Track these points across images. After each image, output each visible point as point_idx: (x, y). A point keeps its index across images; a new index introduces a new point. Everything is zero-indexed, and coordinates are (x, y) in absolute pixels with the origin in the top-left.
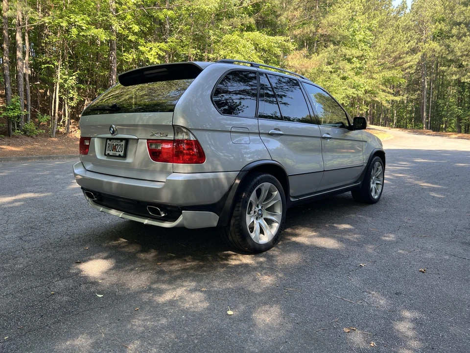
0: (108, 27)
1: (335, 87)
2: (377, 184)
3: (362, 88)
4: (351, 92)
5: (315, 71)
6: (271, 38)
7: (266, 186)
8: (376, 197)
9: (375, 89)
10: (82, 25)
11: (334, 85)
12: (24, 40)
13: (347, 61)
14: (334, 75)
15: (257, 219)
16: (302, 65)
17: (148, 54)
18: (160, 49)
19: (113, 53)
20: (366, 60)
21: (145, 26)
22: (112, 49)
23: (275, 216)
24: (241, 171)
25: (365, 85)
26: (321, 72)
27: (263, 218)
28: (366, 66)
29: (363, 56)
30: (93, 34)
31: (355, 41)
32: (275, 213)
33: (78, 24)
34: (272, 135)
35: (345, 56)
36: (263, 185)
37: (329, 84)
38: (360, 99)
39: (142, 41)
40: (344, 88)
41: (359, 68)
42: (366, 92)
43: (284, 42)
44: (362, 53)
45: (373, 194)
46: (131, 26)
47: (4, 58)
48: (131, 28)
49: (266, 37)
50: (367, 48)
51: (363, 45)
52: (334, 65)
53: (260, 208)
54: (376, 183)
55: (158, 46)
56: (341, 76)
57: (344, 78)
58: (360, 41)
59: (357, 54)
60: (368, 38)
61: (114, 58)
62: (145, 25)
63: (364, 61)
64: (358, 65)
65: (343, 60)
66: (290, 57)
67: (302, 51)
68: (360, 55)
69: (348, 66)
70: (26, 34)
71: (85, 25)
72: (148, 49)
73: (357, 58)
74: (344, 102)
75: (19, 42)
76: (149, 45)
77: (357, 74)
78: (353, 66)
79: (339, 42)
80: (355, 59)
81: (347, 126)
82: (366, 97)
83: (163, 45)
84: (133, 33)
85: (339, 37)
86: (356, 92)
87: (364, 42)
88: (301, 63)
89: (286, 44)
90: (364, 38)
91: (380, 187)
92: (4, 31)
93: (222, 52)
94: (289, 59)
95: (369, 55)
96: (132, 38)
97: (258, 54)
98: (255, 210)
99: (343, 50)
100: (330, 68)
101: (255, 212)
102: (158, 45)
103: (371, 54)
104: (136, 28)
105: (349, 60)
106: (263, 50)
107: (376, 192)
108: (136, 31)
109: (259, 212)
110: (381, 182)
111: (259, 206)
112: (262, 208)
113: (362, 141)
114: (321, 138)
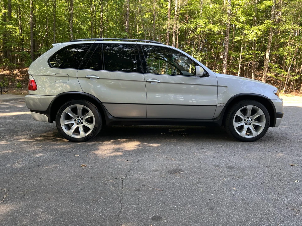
0: (221, 22)
7: (79, 106)
12: (176, 39)
17: (250, 34)
19: (227, 38)
22: (226, 36)
24: (56, 96)
34: (89, 78)
39: (248, 27)
46: (239, 19)
48: (239, 20)
55: (258, 28)
61: (227, 41)
62: (250, 15)
70: (177, 36)
72: (251, 31)
75: (173, 41)
76: (253, 28)
83: (262, 27)
102: (258, 27)
104: (243, 19)
107: (249, 133)
108: (242, 21)
109: (78, 121)
110: (262, 124)
111: (80, 117)
112: (82, 119)
113: (218, 86)
114: (145, 81)
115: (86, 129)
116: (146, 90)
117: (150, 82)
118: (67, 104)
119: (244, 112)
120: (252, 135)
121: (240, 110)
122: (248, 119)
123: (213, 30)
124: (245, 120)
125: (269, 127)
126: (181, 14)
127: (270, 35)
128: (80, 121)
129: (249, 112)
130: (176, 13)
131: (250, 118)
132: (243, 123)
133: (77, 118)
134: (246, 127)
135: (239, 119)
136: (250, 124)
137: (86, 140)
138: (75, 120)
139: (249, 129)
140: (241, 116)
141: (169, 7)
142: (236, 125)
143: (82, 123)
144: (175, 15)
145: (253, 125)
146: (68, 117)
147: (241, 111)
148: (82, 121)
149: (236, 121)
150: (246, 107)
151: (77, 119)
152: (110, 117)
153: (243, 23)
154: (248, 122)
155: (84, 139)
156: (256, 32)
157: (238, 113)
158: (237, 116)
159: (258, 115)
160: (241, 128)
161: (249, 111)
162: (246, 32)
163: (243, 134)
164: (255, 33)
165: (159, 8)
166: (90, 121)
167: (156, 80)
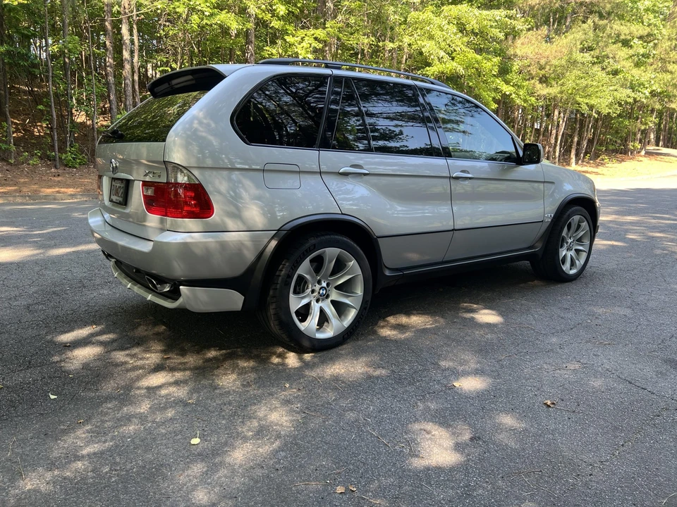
1: (598, 87)
2: (578, 251)
3: (647, 88)
4: (624, 95)
5: (563, 62)
6: (485, 12)
7: (331, 253)
8: (573, 272)
9: (670, 89)
10: (204, 9)
11: (595, 83)
12: (131, 35)
13: (620, 44)
14: (597, 68)
15: (318, 301)
16: (537, 54)
17: (298, 46)
18: (316, 39)
19: (250, 47)
20: (656, 41)
21: (296, 6)
22: (248, 42)
23: (350, 298)
24: (278, 230)
25: (653, 82)
26: (573, 63)
27: (329, 300)
28: (654, 52)
29: (649, 35)
30: (219, 22)
31: (637, 10)
32: (353, 293)
33: (200, 8)
34: (346, 174)
35: (618, 35)
36: (325, 251)
37: (586, 82)
38: (642, 107)
39: (291, 28)
40: (612, 88)
41: (643, 56)
42: (653, 94)
43: (507, 19)
44: (647, 30)
45: (566, 267)
46: (274, 7)
47: (107, 59)
48: (275, 10)
49: (476, 12)
50: (659, 23)
51: (651, 16)
52: (597, 52)
53: (324, 284)
54: (575, 250)
55: (313, 35)
56: (609, 69)
57: (615, 73)
58: (647, 10)
59: (640, 31)
60: (661, 6)
61: (252, 55)
62: (294, 4)
63: (652, 44)
64: (642, 51)
65: (614, 43)
66: (519, 42)
67: (539, 32)
68: (645, 33)
69: (623, 53)
70: (135, 26)
71: (209, 9)
72: (299, 39)
73: (641, 38)
74: (610, 111)
75: (125, 38)
76: (301, 33)
77: (637, 65)
78: (631, 52)
79: (609, 14)
80: (636, 40)
81: (515, 158)
82: (654, 102)
83: (320, 33)
84: (277, 16)
85: (608, 6)
86: (633, 95)
87: (654, 11)
88: (537, 51)
89: (509, 21)
90: (654, 5)
91: (584, 255)
92: (107, 23)
93: (407, 40)
94: (519, 46)
95: (661, 33)
96: (276, 24)
97: (465, 39)
98: (314, 288)
99: (615, 26)
100: (587, 57)
101: (313, 291)
102: (312, 32)
103: (664, 31)
104: (282, 10)
105: (626, 43)
106: (473, 32)
107: (573, 264)
108: (282, 13)
109: (321, 292)
110: (586, 247)
111: (322, 282)
113: (544, 182)
114: (451, 178)
116: (451, 198)
117: (457, 178)
119: (569, 228)
120: (576, 268)
121: (566, 226)
123: (229, 24)
124: (567, 243)
128: (325, 292)
132: (565, 250)
133: (316, 285)
134: (569, 256)
136: (572, 249)
139: (571, 258)
142: (561, 254)
143: (328, 296)
148: (328, 290)
149: (561, 247)
150: (572, 219)
151: (317, 288)
153: (281, 18)
154: (571, 245)
156: (309, 42)
157: (565, 232)
158: (563, 237)
159: (582, 231)
161: (575, 225)
162: (289, 39)
164: (308, 45)
167: (469, 173)
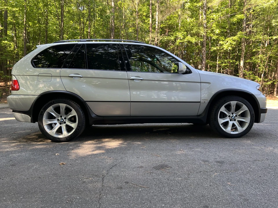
0: (197, 34)
7: (62, 105)
15: (60, 124)
17: (225, 45)
19: (204, 48)
22: (203, 46)
23: (72, 124)
24: (39, 95)
34: (72, 77)
39: (223, 38)
46: (214, 31)
55: (232, 39)
61: (204, 51)
62: (225, 28)
72: (226, 42)
83: (235, 38)
102: (232, 38)
104: (217, 31)
107: (234, 129)
108: (217, 33)
109: (61, 120)
110: (247, 120)
111: (63, 117)
112: (65, 118)
113: (201, 82)
114: (128, 79)
115: (69, 129)
116: (129, 88)
117: (133, 79)
118: (50, 103)
119: (228, 108)
120: (238, 131)
121: (223, 106)
122: (232, 115)
123: (191, 41)
124: (229, 116)
125: (254, 123)
126: (162, 28)
127: (243, 45)
128: (62, 120)
129: (233, 108)
130: (157, 27)
131: (234, 114)
132: (227, 119)
133: (60, 117)
134: (231, 123)
135: (223, 116)
136: (235, 120)
137: (69, 139)
138: (58, 120)
139: (234, 125)
140: (225, 112)
141: (150, 22)
142: (221, 121)
143: (65, 123)
144: (156, 29)
145: (238, 121)
146: (51, 117)
147: (225, 107)
148: (64, 120)
149: (220, 117)
150: (230, 103)
151: (59, 119)
152: (93, 116)
153: (217, 34)
154: (233, 118)
155: (67, 139)
156: (230, 42)
157: (223, 109)
158: (221, 112)
159: (242, 110)
160: (226, 124)
161: (233, 106)
162: (221, 42)
163: (229, 130)
164: (229, 44)
165: (141, 23)
166: (73, 120)
167: (140, 77)
